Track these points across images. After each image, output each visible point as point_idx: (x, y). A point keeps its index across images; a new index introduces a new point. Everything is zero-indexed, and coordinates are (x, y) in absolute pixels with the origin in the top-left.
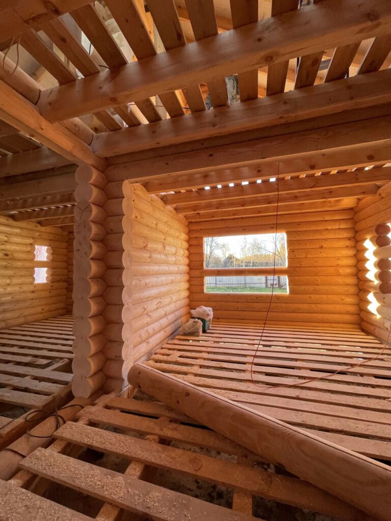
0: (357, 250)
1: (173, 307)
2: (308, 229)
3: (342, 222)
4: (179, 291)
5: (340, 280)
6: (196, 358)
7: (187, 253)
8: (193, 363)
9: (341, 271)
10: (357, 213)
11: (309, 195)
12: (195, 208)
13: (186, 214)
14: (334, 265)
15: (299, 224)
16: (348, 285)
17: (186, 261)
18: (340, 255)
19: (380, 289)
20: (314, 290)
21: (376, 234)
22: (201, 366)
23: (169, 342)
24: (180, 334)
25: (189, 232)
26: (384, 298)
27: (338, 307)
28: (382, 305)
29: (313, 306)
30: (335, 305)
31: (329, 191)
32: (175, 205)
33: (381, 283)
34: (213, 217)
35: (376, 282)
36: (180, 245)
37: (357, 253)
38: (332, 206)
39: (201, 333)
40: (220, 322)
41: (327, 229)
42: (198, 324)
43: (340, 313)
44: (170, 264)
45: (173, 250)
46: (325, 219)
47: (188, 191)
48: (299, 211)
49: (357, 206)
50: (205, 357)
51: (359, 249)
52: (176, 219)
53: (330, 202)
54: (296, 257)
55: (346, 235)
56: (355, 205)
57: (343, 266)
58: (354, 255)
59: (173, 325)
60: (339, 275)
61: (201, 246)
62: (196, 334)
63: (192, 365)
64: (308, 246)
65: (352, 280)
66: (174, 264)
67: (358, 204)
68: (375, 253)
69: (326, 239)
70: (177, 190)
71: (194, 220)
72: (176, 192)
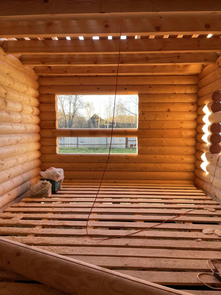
0: (198, 115)
1: (19, 169)
2: (158, 92)
3: (187, 87)
4: (28, 152)
5: (181, 141)
6: (40, 219)
7: (36, 111)
8: (35, 224)
9: (183, 133)
10: (201, 79)
11: (159, 58)
12: (43, 61)
13: (35, 67)
14: (178, 127)
15: (150, 87)
16: (188, 146)
17: (36, 120)
18: (183, 119)
19: (210, 150)
20: (159, 151)
21: (212, 101)
22: (44, 227)
23: (13, 205)
24: (28, 196)
25: (40, 88)
26: (212, 158)
27: (178, 166)
28: (210, 164)
29: (158, 165)
30: (176, 164)
31: (177, 56)
32: (20, 55)
33: (212, 144)
34: (66, 72)
35: (208, 144)
36: (28, 102)
37: (197, 117)
38: (180, 71)
39: (50, 195)
40: (72, 182)
41: (175, 93)
42: (48, 185)
43: (179, 171)
44: (15, 123)
45: (18, 107)
46: (174, 84)
47: (32, 39)
48: (151, 74)
49: (201, 73)
50: (49, 217)
51: (199, 113)
52: (21, 71)
53: (179, 67)
54: (146, 119)
55: (190, 100)
56: (200, 72)
57: (186, 129)
58: (195, 119)
59: (19, 188)
60: (181, 137)
61: (53, 104)
62: (45, 195)
63: (34, 226)
64: (157, 109)
65: (191, 142)
66: (20, 122)
67: (202, 70)
68: (210, 118)
69: (173, 103)
70: (20, 36)
71: (44, 75)
72: (18, 39)
